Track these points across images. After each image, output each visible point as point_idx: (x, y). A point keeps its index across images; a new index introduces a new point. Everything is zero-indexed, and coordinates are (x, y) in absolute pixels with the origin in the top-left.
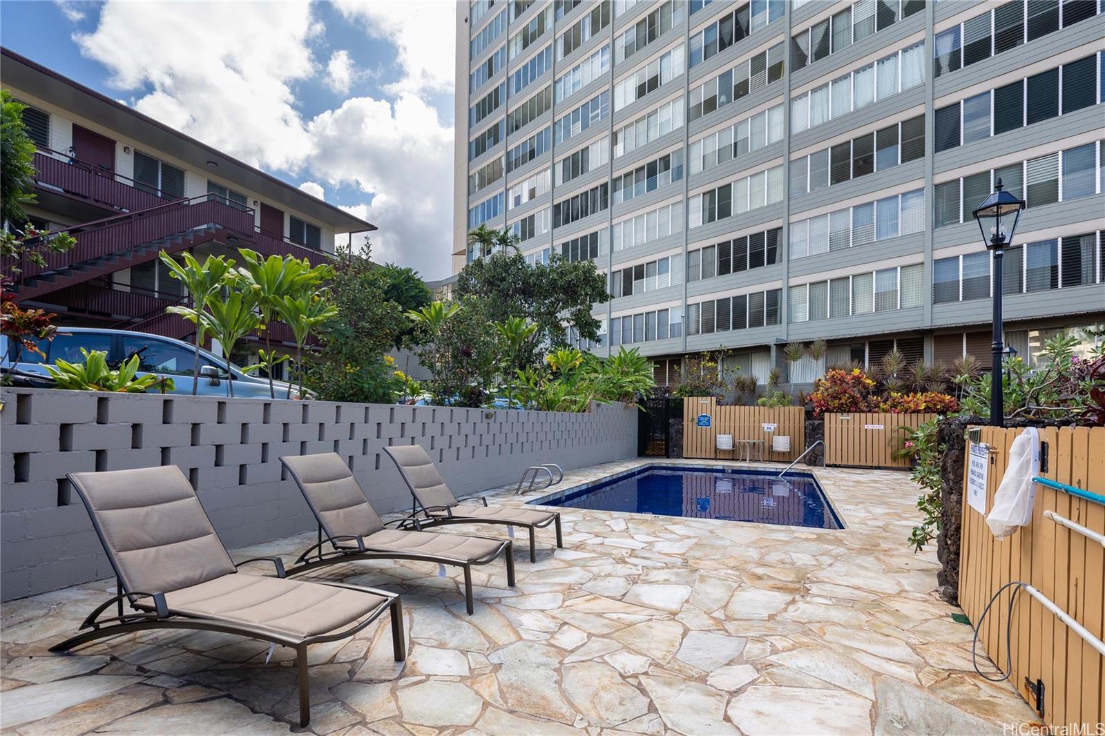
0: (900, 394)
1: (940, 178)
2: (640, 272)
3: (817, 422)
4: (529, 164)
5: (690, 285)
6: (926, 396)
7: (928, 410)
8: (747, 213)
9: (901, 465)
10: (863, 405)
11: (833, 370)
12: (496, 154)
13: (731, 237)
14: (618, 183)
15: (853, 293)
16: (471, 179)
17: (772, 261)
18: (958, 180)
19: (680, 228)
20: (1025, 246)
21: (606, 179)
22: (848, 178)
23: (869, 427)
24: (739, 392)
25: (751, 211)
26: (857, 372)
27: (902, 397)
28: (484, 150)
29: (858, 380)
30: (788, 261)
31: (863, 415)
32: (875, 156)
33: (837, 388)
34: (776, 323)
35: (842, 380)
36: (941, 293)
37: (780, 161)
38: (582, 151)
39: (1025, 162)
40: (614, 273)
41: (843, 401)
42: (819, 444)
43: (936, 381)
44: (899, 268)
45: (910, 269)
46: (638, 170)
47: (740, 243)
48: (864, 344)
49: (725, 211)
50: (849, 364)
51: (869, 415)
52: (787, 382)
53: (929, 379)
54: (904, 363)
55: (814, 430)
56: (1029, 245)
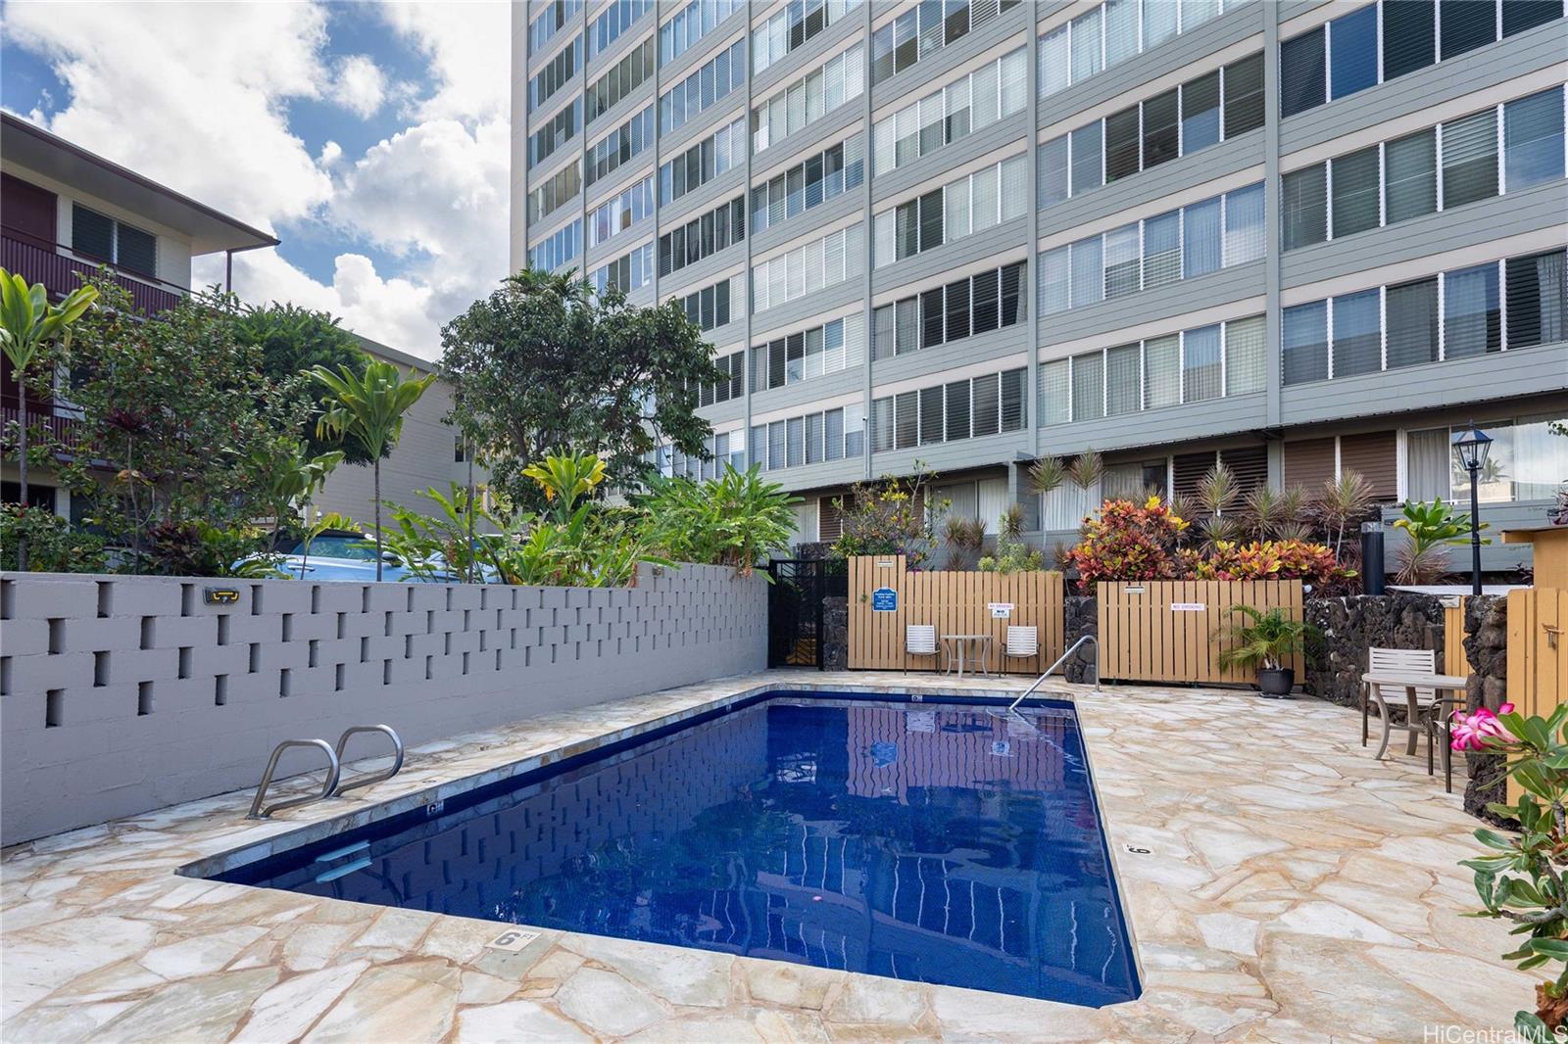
0: (1232, 544)
1: (1291, 164)
2: (796, 347)
3: (1083, 600)
4: (621, 169)
5: (876, 365)
6: (1281, 548)
7: (1285, 573)
8: (968, 238)
9: (1237, 679)
10: (1166, 567)
11: (1112, 502)
12: (569, 155)
13: (942, 280)
14: (760, 196)
15: (1146, 370)
16: (531, 200)
17: (1010, 319)
18: (1323, 165)
19: (861, 269)
20: (1441, 277)
21: (741, 190)
22: (1136, 170)
23: (1179, 607)
24: (954, 549)
25: (976, 235)
26: (1154, 502)
27: (1237, 548)
28: (551, 150)
29: (1156, 518)
30: (1037, 318)
31: (1167, 584)
32: (1180, 129)
33: (1119, 535)
34: (1019, 427)
35: (1128, 519)
36: (1296, 367)
37: (1021, 146)
38: (703, 143)
39: (1439, 127)
40: (755, 349)
41: (1130, 558)
42: (1088, 641)
43: (1291, 521)
44: (1223, 325)
45: (1243, 325)
46: (792, 172)
47: (958, 288)
48: (1166, 460)
49: (932, 237)
50: (1140, 492)
51: (1179, 584)
52: (1038, 529)
53: (1281, 520)
54: (1235, 492)
55: (1078, 614)
56: (1448, 275)
